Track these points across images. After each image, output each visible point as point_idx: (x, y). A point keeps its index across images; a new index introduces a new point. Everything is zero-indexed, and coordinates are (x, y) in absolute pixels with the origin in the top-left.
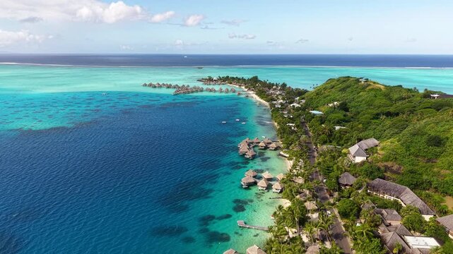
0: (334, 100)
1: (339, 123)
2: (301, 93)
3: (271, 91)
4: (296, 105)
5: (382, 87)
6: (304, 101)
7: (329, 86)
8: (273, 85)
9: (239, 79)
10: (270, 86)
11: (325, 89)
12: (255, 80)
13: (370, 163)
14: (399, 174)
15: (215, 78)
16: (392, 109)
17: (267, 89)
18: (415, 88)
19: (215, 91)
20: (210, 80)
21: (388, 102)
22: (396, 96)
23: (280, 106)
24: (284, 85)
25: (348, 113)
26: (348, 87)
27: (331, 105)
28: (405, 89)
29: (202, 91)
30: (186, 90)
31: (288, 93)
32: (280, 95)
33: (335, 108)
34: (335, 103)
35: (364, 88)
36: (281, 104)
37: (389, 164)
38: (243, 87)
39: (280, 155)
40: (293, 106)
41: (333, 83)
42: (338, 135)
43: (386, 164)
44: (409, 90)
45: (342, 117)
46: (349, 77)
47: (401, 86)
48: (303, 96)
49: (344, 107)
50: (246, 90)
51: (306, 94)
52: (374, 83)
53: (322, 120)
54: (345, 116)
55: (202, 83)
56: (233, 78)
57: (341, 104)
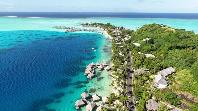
0: (146, 37)
1: (149, 51)
2: (130, 32)
3: (115, 31)
4: (126, 39)
5: (174, 30)
6: (130, 37)
7: (144, 29)
8: (116, 27)
9: (101, 24)
10: (115, 28)
11: (142, 30)
12: (108, 25)
13: (170, 90)
14: (192, 103)
15: (89, 24)
16: (180, 44)
17: (113, 30)
18: (193, 31)
19: (87, 31)
20: (87, 24)
21: (178, 39)
22: (182, 36)
23: (117, 40)
24: (122, 28)
25: (154, 45)
26: (155, 30)
27: (145, 40)
28: (187, 32)
29: (80, 30)
30: (73, 30)
31: (123, 32)
32: (119, 33)
33: (147, 42)
34: (147, 39)
35: (163, 30)
36: (119, 39)
37: (185, 93)
38: (102, 28)
39: (110, 75)
40: (125, 40)
41: (146, 28)
42: (147, 61)
43: (182, 92)
44: (189, 32)
45: (151, 48)
46: (155, 24)
47: (184, 30)
48: (130, 34)
49: (152, 42)
50: (103, 30)
51: (132, 33)
52: (169, 28)
53: (139, 50)
54: (152, 47)
55: (82, 26)
56: (98, 24)
57: (150, 40)
